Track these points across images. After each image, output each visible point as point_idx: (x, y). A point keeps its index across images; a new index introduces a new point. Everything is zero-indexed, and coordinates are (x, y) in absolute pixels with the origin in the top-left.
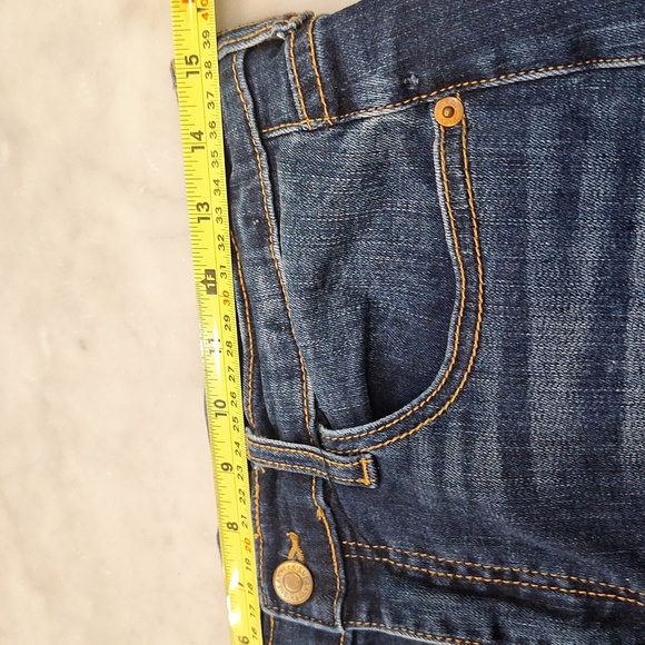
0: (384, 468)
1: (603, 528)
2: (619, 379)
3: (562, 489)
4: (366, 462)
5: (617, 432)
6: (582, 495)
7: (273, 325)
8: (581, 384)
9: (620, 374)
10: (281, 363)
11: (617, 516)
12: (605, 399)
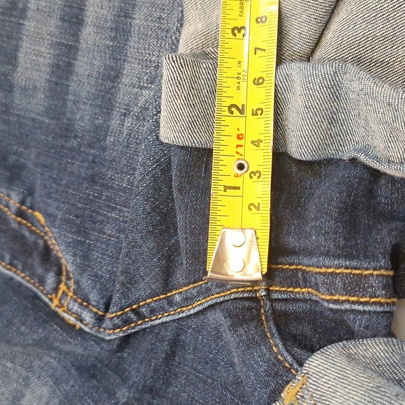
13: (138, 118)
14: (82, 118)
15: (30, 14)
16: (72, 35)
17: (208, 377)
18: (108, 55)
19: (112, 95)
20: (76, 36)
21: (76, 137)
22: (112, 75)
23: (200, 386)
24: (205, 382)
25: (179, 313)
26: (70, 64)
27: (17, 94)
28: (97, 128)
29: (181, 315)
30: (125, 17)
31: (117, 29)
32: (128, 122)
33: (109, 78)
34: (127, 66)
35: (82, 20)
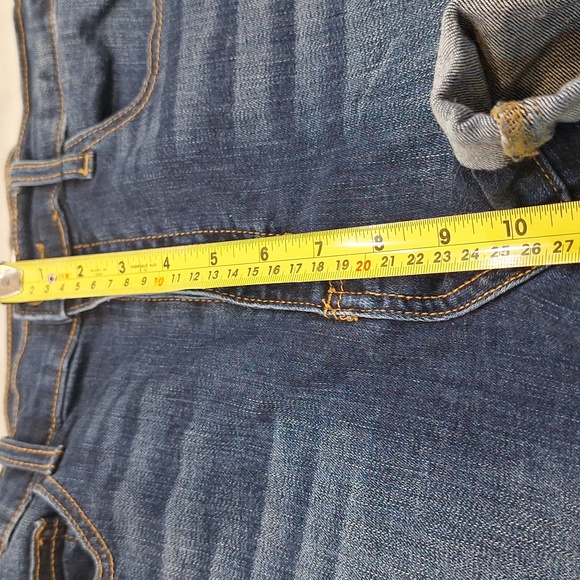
0: (98, 158)
1: (221, 177)
2: (233, 51)
3: (193, 146)
4: (88, 157)
5: (231, 94)
6: (207, 150)
7: (45, 76)
8: (209, 58)
9: (234, 46)
10: (47, 105)
11: (232, 167)
12: (223, 66)
13: (371, 97)
14: (313, 125)
15: (239, 49)
16: (287, 53)
17: (537, 355)
18: (327, 58)
19: (340, 90)
20: (291, 52)
21: (312, 146)
22: (337, 73)
23: (529, 368)
24: (533, 363)
25: (487, 297)
26: (289, 80)
27: (238, 129)
28: (331, 127)
29: (489, 299)
30: (337, 15)
31: (330, 30)
32: (361, 106)
33: (333, 76)
34: (349, 58)
35: (294, 35)
